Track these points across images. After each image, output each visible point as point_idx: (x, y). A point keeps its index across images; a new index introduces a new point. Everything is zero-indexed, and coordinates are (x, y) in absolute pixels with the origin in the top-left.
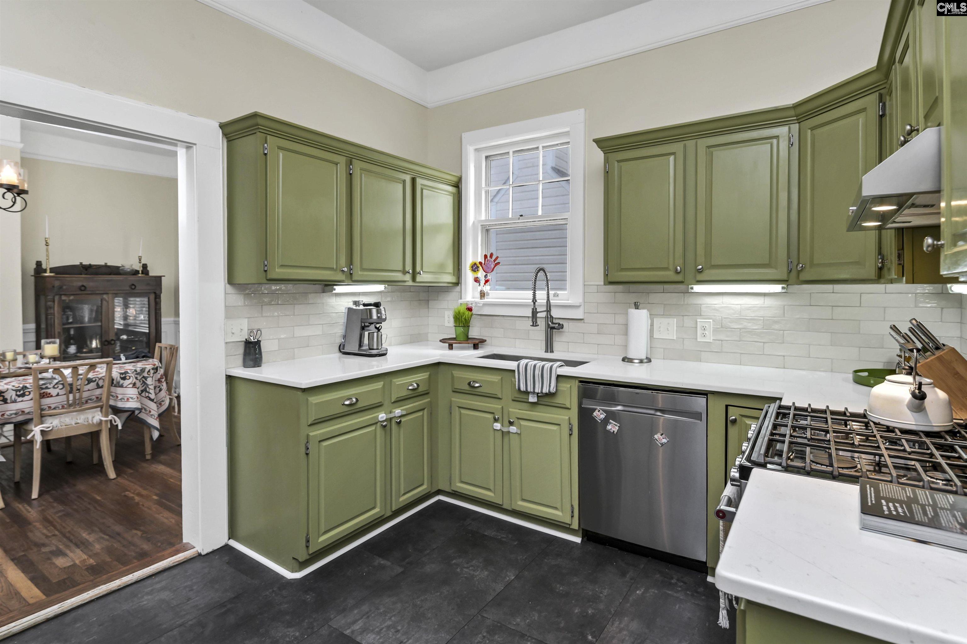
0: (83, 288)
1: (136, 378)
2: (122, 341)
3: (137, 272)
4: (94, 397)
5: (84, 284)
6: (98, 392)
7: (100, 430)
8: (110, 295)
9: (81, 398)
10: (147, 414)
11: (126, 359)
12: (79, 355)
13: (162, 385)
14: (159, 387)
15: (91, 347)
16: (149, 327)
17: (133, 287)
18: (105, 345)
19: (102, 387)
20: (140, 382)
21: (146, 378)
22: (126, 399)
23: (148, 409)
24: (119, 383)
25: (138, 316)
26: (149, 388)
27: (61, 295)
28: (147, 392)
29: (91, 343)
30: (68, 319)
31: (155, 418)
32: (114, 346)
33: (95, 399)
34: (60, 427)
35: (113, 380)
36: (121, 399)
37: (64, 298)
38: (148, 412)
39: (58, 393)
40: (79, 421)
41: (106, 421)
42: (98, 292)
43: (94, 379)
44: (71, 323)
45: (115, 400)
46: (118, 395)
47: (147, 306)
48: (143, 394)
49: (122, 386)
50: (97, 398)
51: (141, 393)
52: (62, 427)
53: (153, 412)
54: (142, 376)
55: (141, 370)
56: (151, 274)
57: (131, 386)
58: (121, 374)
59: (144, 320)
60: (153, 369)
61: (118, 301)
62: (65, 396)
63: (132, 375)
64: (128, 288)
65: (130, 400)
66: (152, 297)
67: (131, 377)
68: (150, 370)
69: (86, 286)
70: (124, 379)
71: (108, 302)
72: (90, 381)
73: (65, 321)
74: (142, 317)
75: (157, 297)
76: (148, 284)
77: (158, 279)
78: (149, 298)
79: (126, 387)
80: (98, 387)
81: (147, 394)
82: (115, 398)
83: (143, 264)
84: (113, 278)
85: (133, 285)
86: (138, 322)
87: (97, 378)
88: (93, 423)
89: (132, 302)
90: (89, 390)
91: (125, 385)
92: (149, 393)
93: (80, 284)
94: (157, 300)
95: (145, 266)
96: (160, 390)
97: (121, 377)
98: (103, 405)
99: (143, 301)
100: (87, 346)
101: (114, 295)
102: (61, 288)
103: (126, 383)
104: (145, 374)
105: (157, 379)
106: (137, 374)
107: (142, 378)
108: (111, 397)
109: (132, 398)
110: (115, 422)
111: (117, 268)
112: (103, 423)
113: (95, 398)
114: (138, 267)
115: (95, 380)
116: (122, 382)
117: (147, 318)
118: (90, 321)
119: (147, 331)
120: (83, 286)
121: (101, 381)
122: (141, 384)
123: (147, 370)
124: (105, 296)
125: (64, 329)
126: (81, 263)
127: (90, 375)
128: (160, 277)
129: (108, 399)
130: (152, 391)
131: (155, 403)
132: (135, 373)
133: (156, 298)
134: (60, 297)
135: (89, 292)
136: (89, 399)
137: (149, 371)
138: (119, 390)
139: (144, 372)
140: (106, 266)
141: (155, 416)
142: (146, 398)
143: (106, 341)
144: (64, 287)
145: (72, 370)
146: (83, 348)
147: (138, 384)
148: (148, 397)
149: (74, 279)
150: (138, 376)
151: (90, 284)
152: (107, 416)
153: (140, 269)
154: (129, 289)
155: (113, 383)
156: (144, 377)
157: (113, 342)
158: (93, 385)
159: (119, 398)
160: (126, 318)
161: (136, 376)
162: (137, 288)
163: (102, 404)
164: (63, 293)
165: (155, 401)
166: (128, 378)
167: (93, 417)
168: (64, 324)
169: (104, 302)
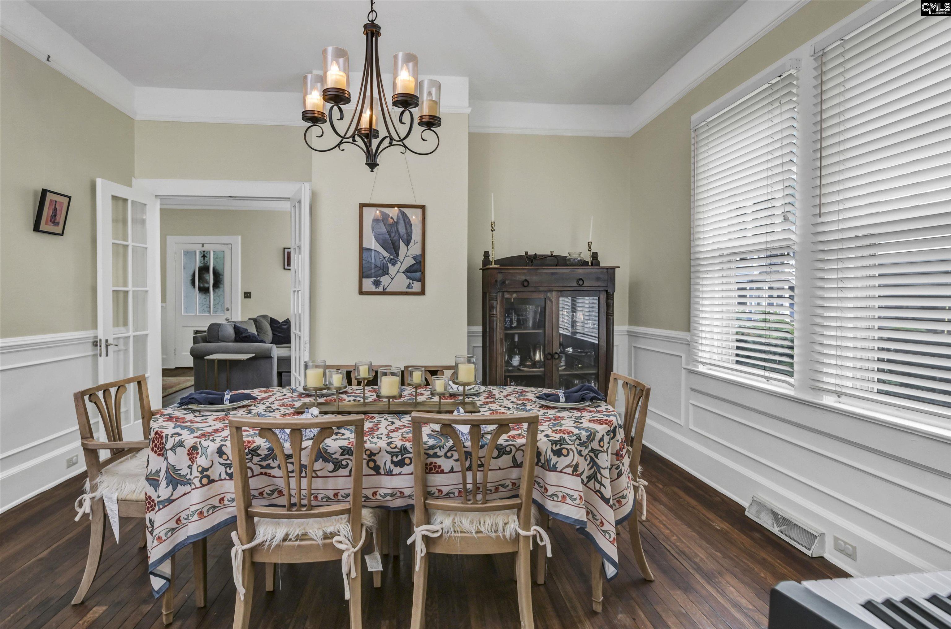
0: (526, 284)
1: (580, 453)
2: (567, 355)
3: (584, 263)
4: (508, 482)
5: (528, 278)
6: (515, 473)
7: (517, 552)
8: (555, 293)
9: (485, 483)
10: (596, 525)
11: (566, 401)
12: (521, 368)
13: (623, 464)
14: (617, 469)
15: (535, 359)
16: (598, 338)
17: (581, 282)
18: (548, 359)
19: (520, 465)
20: (586, 460)
21: (595, 452)
22: (560, 495)
23: (599, 517)
24: (549, 461)
25: (586, 322)
26: (601, 474)
27: (504, 292)
28: (596, 480)
29: (535, 354)
30: (511, 322)
31: (611, 539)
32: (557, 361)
33: (510, 487)
34: (453, 534)
35: (539, 454)
36: (552, 496)
37: (507, 296)
38: (598, 522)
39: (452, 468)
40: (482, 529)
41: (527, 537)
42: (541, 289)
43: (508, 449)
44: (515, 328)
45: (542, 494)
46: (547, 486)
47: (597, 310)
48: (591, 484)
49: (554, 469)
50: (514, 484)
51: (588, 482)
52: (457, 535)
53: (607, 527)
54: (589, 448)
55: (588, 437)
56: (601, 265)
57: (570, 470)
58: (554, 442)
59: (593, 328)
60: (608, 433)
61: (565, 302)
62: (460, 473)
63: (573, 447)
64: (575, 284)
65: (568, 500)
66: (603, 297)
67: (571, 452)
68: (603, 436)
69: (529, 281)
70: (558, 453)
71: (552, 302)
72: (502, 451)
73: (508, 324)
74: (590, 325)
75: (609, 297)
76: (598, 279)
77: (611, 271)
78: (599, 298)
79: (561, 472)
80: (517, 465)
81: (598, 486)
82: (543, 490)
83: (593, 253)
84: (558, 271)
85: (581, 279)
86: (586, 330)
87: (512, 447)
88: (504, 536)
89: (580, 305)
90: (500, 469)
91: (560, 467)
92: (601, 484)
93: (523, 278)
94: (609, 301)
95: (595, 256)
96: (620, 475)
97: (552, 450)
98: (521, 504)
99: (593, 303)
100: (530, 358)
101: (559, 293)
102: (503, 282)
103: (562, 462)
104: (595, 445)
105: (615, 452)
106: (581, 445)
107: (589, 452)
108: (536, 486)
109: (571, 497)
110: (542, 540)
111: (564, 258)
112: (521, 539)
113: (511, 484)
114: (587, 257)
115: (510, 452)
116: (554, 459)
117: (596, 326)
118: (534, 328)
119: (597, 342)
120: (526, 280)
121: (520, 452)
122: (588, 465)
123: (598, 437)
124: (549, 294)
125: (507, 335)
126: (526, 253)
127: (502, 440)
128: (614, 268)
129: (529, 492)
130: (607, 482)
131: (611, 507)
132: (578, 442)
133: (607, 299)
134: (503, 295)
135: (533, 289)
136: (499, 485)
137: (601, 440)
138: (551, 478)
139: (593, 439)
140: (552, 255)
141: (610, 537)
142: (595, 492)
143: (549, 354)
144: (507, 282)
145: (471, 429)
146: (527, 360)
147: (584, 466)
148: (599, 491)
149: (517, 271)
150: (583, 449)
151: (533, 279)
152: (526, 526)
153: (589, 259)
154: (577, 286)
155: (539, 460)
156: (592, 450)
157: (557, 356)
158: (506, 460)
159: (549, 493)
160: (573, 323)
161: (579, 448)
162: (585, 284)
163: (520, 501)
164: (506, 289)
165: (611, 502)
166: (565, 452)
167: (506, 524)
168: (506, 329)
169: (548, 302)
